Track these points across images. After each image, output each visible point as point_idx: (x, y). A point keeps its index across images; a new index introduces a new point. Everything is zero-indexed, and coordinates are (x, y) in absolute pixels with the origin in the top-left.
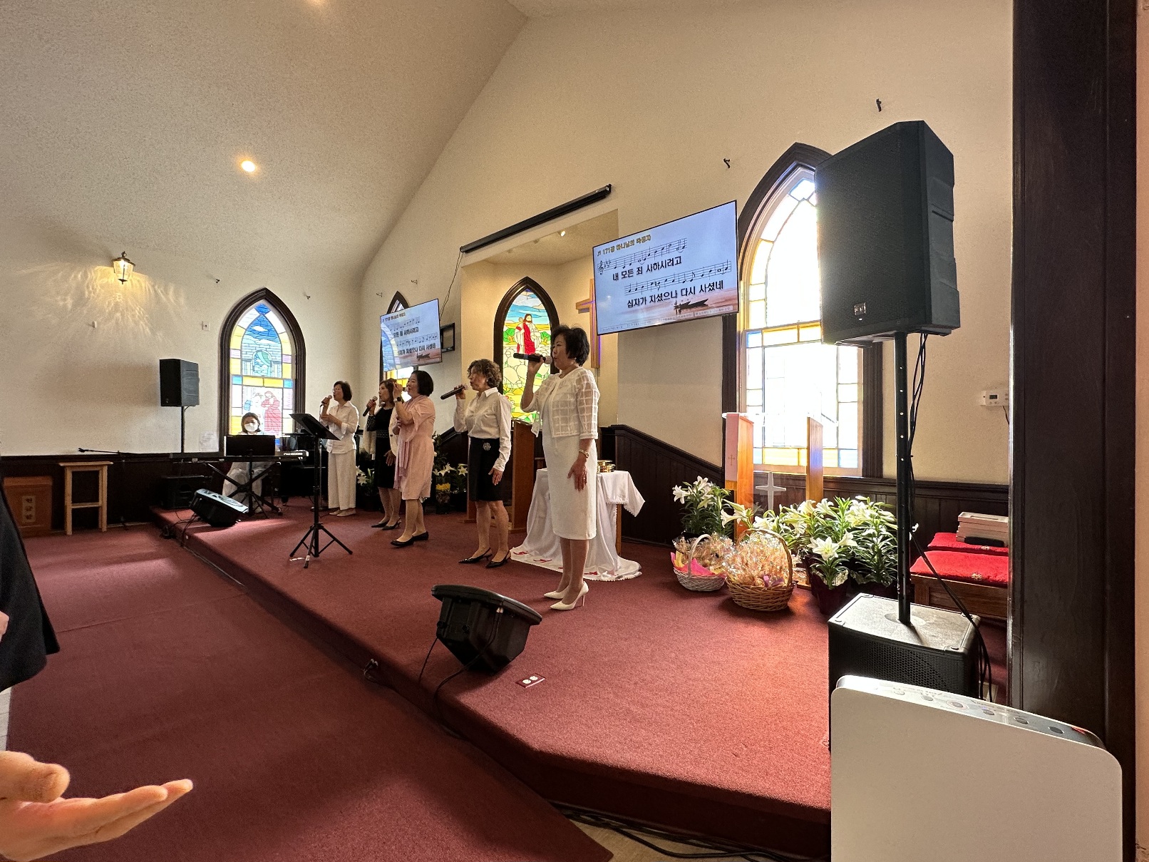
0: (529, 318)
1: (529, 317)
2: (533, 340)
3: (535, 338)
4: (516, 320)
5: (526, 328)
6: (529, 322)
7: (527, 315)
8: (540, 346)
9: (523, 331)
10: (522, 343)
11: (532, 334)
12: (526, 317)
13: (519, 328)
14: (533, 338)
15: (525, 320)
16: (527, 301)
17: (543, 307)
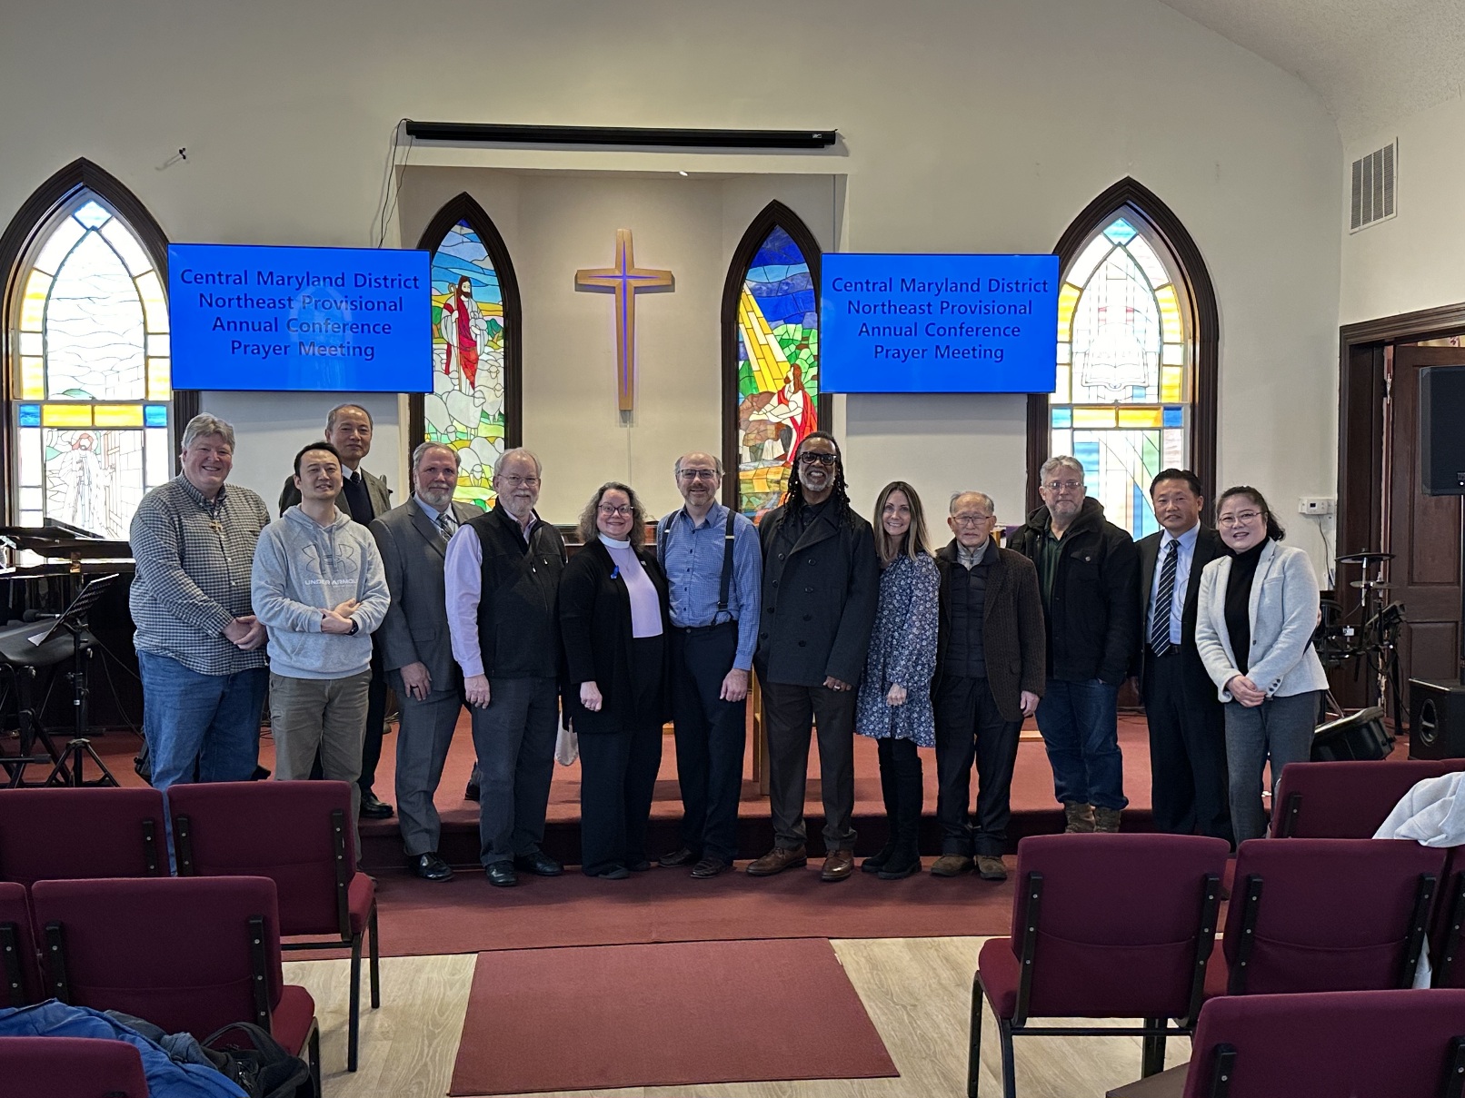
0: (466, 287)
1: (467, 283)
2: (473, 336)
3: (478, 332)
4: (444, 286)
5: (461, 308)
6: (469, 295)
7: (464, 279)
8: (487, 349)
9: (456, 314)
10: (455, 341)
11: (472, 323)
12: (460, 285)
13: (448, 307)
14: (474, 331)
15: (460, 292)
16: (461, 244)
17: (488, 265)
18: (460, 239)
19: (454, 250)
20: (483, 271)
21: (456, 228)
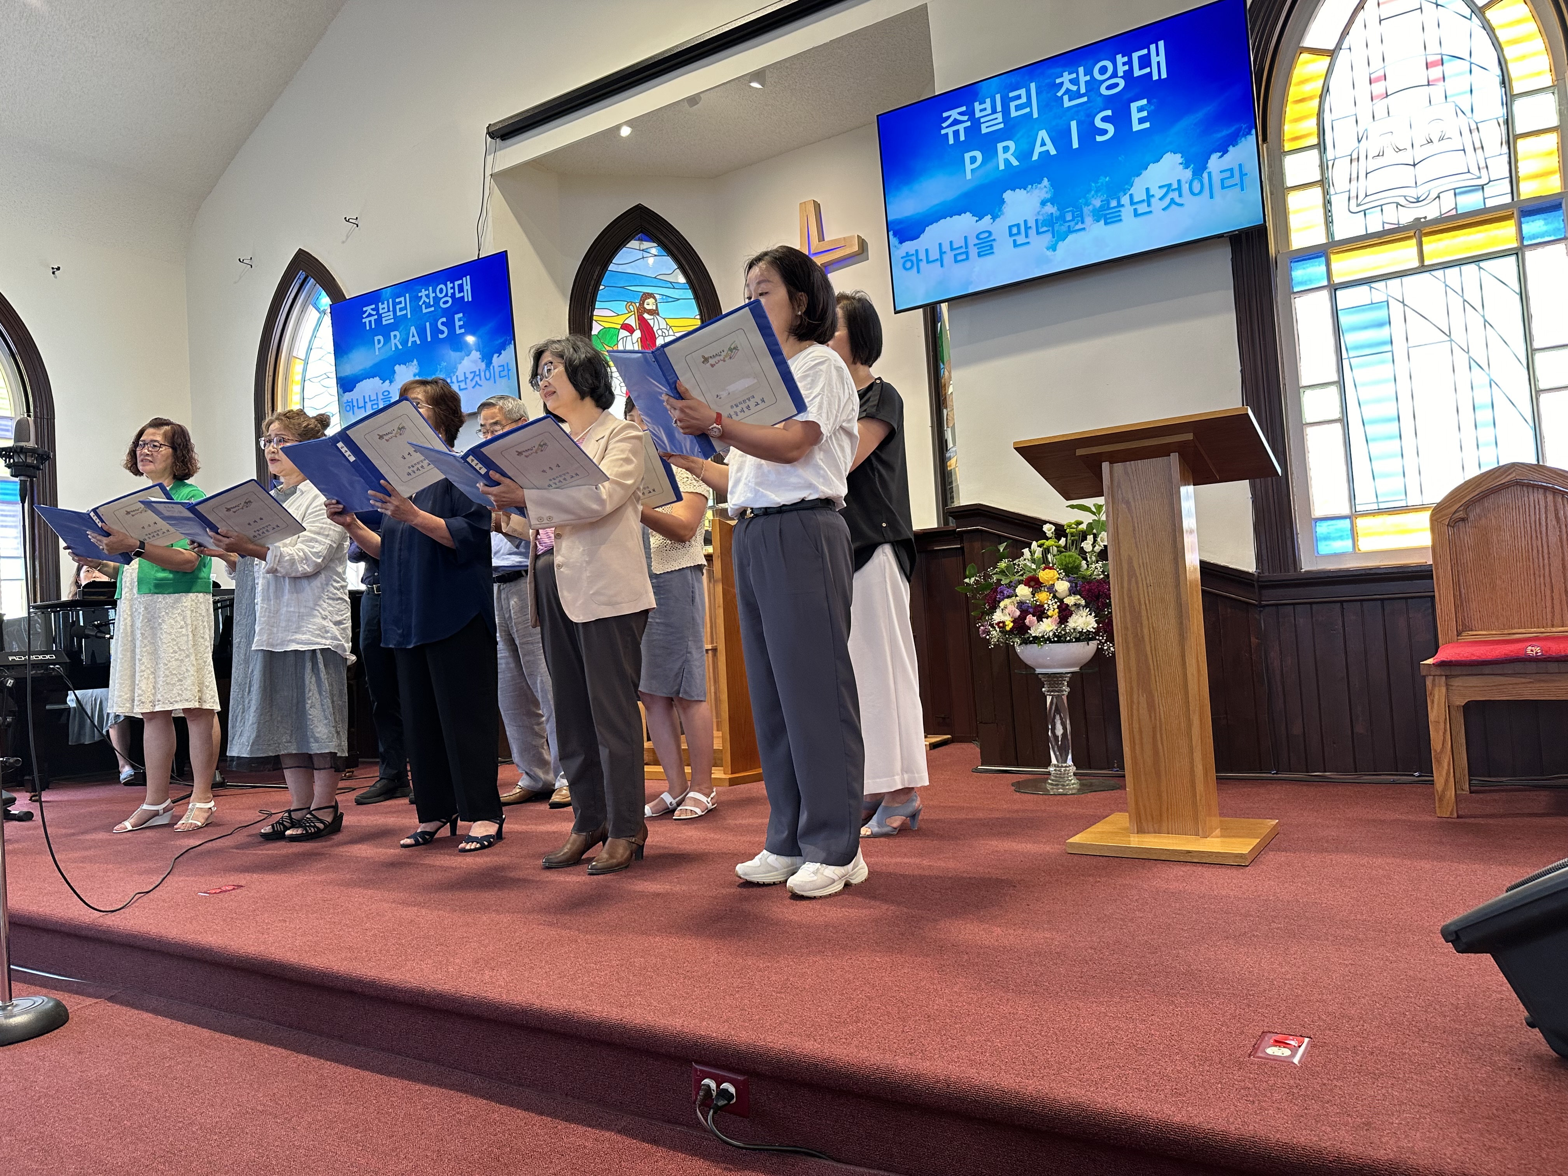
0: (650, 304)
1: (651, 301)
5: (645, 327)
6: (650, 312)
7: (647, 296)
9: (638, 334)
11: (659, 341)
12: (642, 303)
13: (626, 327)
15: (641, 310)
16: (641, 260)
17: (679, 278)
18: (640, 254)
19: (632, 268)
20: (673, 285)
21: (634, 244)
